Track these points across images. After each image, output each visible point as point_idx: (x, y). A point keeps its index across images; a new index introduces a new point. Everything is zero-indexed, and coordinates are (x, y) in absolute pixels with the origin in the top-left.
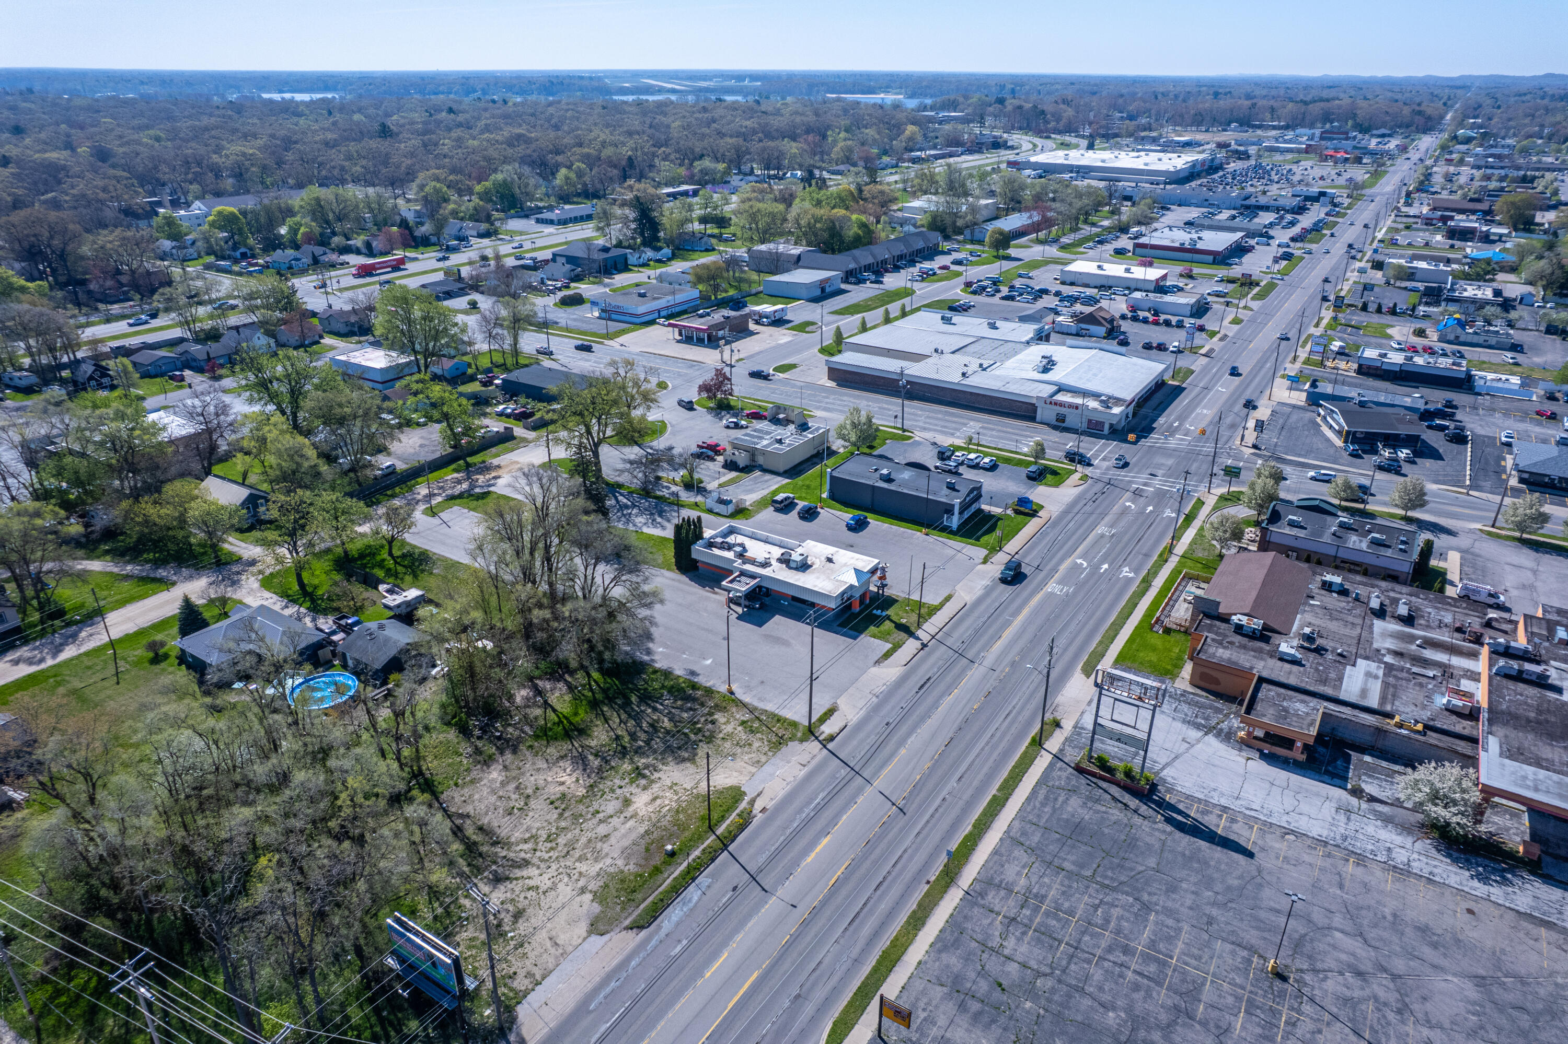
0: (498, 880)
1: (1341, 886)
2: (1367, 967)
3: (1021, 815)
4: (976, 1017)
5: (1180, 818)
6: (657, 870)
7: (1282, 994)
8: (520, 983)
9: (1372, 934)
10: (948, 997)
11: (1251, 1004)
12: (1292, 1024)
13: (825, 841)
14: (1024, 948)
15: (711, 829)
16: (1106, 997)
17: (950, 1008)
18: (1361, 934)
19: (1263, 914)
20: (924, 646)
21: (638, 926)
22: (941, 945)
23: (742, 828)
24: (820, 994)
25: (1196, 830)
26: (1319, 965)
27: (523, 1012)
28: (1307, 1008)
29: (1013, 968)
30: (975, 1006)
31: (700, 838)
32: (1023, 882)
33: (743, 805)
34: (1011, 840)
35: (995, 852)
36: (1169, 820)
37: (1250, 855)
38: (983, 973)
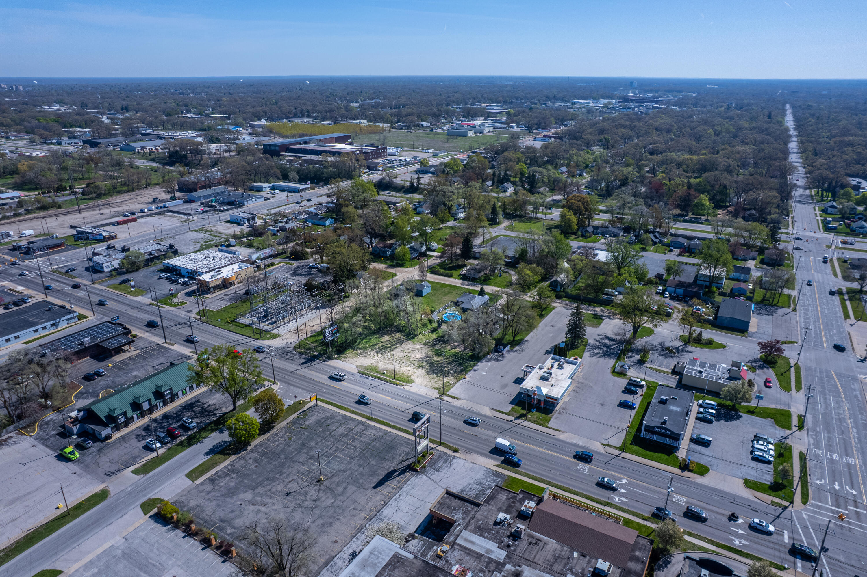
0: (377, 353)
1: (355, 509)
2: (318, 503)
3: (398, 436)
4: (320, 421)
5: (397, 473)
6: (377, 372)
7: (312, 479)
8: (343, 359)
9: (331, 510)
10: (326, 416)
11: (310, 472)
12: (302, 479)
13: (389, 398)
14: (340, 431)
15: (394, 379)
16: (320, 444)
17: (323, 416)
18: (331, 506)
19: (345, 485)
20: (511, 421)
21: (359, 372)
22: (344, 417)
23: (396, 384)
24: (332, 398)
25: (389, 476)
26: (321, 492)
27: (336, 361)
28: (306, 484)
29: (334, 428)
30: (322, 421)
31: (390, 377)
32: (367, 433)
33: (405, 384)
34: (387, 433)
35: (381, 429)
36: (395, 471)
37: (375, 487)
38: (333, 423)
